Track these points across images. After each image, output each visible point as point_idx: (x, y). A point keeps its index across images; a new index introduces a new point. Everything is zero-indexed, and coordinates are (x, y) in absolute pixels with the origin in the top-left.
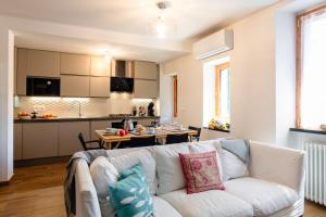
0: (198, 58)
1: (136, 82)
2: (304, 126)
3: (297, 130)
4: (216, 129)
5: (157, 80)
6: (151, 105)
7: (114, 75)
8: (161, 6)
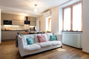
0: (44, 16)
1: (30, 22)
2: (64, 30)
3: (63, 31)
4: (48, 32)
5: (36, 22)
6: (34, 28)
7: (25, 20)
8: (36, 5)
